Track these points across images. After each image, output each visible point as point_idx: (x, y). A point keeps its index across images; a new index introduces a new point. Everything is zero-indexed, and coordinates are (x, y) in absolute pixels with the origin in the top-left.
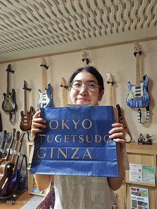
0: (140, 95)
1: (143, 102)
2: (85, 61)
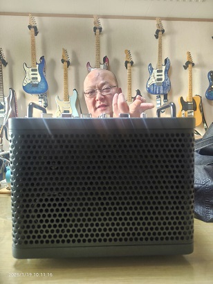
0: (161, 79)
1: (164, 88)
2: (98, 31)
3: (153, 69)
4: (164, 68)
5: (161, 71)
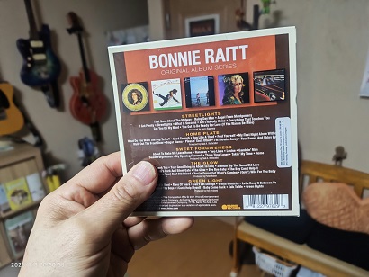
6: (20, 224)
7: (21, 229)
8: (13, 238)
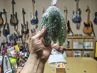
1: (78, 19)
3: (74, 13)
4: (78, 12)
5: (77, 13)
6: (87, 53)
7: (87, 54)
8: (85, 55)
